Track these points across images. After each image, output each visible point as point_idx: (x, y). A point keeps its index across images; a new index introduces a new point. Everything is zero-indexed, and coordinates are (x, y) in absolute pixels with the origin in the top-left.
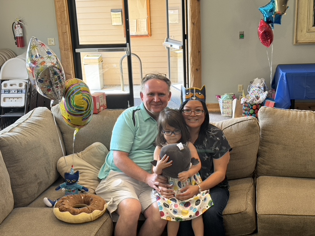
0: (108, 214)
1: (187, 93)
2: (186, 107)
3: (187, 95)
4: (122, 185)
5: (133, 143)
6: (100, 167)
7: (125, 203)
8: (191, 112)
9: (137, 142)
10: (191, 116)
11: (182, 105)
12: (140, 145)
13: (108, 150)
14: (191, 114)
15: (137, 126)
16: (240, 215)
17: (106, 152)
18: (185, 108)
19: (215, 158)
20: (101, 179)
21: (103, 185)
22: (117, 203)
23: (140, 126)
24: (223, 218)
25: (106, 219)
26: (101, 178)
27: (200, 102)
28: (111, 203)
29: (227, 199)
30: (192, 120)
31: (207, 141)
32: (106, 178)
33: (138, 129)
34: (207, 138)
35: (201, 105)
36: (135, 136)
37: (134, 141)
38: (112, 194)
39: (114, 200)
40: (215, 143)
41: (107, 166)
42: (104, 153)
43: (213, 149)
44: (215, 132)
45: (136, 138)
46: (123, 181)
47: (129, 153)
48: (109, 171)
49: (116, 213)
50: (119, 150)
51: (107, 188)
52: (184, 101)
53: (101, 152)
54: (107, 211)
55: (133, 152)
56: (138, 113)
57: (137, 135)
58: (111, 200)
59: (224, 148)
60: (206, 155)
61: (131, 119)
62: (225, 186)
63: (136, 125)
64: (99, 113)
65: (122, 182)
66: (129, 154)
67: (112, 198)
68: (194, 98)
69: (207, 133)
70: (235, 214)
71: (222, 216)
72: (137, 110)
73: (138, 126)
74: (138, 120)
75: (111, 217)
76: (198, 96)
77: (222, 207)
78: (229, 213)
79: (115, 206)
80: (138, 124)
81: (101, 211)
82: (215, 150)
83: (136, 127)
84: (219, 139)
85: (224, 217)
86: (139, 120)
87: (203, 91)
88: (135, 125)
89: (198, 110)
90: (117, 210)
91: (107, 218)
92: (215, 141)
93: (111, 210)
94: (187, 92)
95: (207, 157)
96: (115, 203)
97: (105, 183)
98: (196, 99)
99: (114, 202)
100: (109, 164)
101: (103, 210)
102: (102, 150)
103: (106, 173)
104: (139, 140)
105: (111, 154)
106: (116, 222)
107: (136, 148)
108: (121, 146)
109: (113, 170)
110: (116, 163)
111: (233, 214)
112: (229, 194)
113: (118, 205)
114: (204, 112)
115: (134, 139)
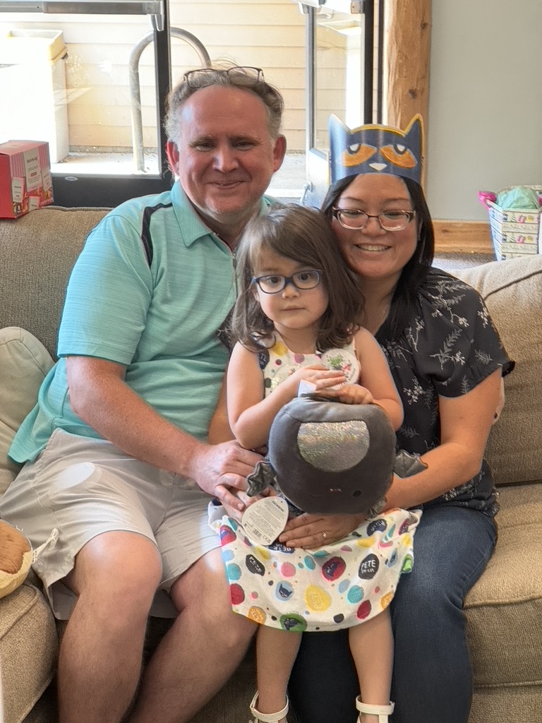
0: (38, 590)
1: (354, 147)
2: (349, 198)
3: (351, 152)
4: (93, 484)
5: (143, 332)
6: (21, 421)
7: (99, 549)
8: (365, 217)
9: (157, 327)
10: (367, 235)
11: (333, 189)
12: (168, 340)
13: (50, 358)
14: (365, 227)
15: (158, 266)
16: (530, 607)
17: (44, 366)
18: (343, 204)
19: (446, 396)
20: (22, 465)
21: (25, 485)
22: (72, 550)
23: (169, 264)
24: (468, 617)
25: (27, 607)
26: (20, 461)
27: (402, 181)
28: (52, 550)
29: (488, 550)
30: (370, 248)
31: (423, 332)
32: (38, 457)
33: (163, 277)
34: (422, 318)
35: (405, 194)
36: (151, 305)
37: (146, 323)
38: (58, 517)
39: (63, 538)
40: (452, 339)
41: (44, 414)
42: (35, 368)
43: (443, 362)
44: (451, 298)
45: (154, 311)
46: (99, 470)
47: (129, 369)
48: (50, 435)
49: (67, 587)
50: (91, 353)
51: (40, 494)
52: (341, 175)
53: (26, 362)
54: (35, 579)
55: (143, 365)
56: (162, 218)
57: (157, 299)
58: (52, 538)
59: (484, 358)
60: (416, 381)
61: (135, 241)
62: (483, 503)
63: (154, 262)
64: (23, 219)
65: (95, 472)
66: (128, 371)
67: (55, 530)
68: (379, 166)
69: (421, 298)
70: (511, 604)
71: (463, 612)
72: (160, 206)
73: (163, 265)
74: (164, 243)
75: (48, 601)
76: (396, 158)
77: (464, 579)
78: (489, 601)
79: (66, 559)
80: (164, 257)
81: (10, 575)
82: (450, 365)
83: (154, 270)
84: (466, 325)
85: (472, 615)
86: (169, 244)
87: (415, 140)
88: (150, 264)
89: (394, 214)
90: (72, 573)
91: (31, 604)
92: (450, 331)
93: (49, 574)
94: (355, 143)
95: (419, 390)
96: (64, 550)
97: (32, 477)
98: (385, 171)
99: (60, 544)
100: (52, 409)
101: (20, 573)
102: (29, 358)
103: (40, 440)
104: (166, 321)
105: (62, 373)
106: (68, 621)
107: (155, 348)
108: (100, 341)
109: (67, 429)
110: (79, 402)
111: (505, 605)
112: (496, 534)
113: (76, 557)
114: (414, 221)
115: (148, 314)
